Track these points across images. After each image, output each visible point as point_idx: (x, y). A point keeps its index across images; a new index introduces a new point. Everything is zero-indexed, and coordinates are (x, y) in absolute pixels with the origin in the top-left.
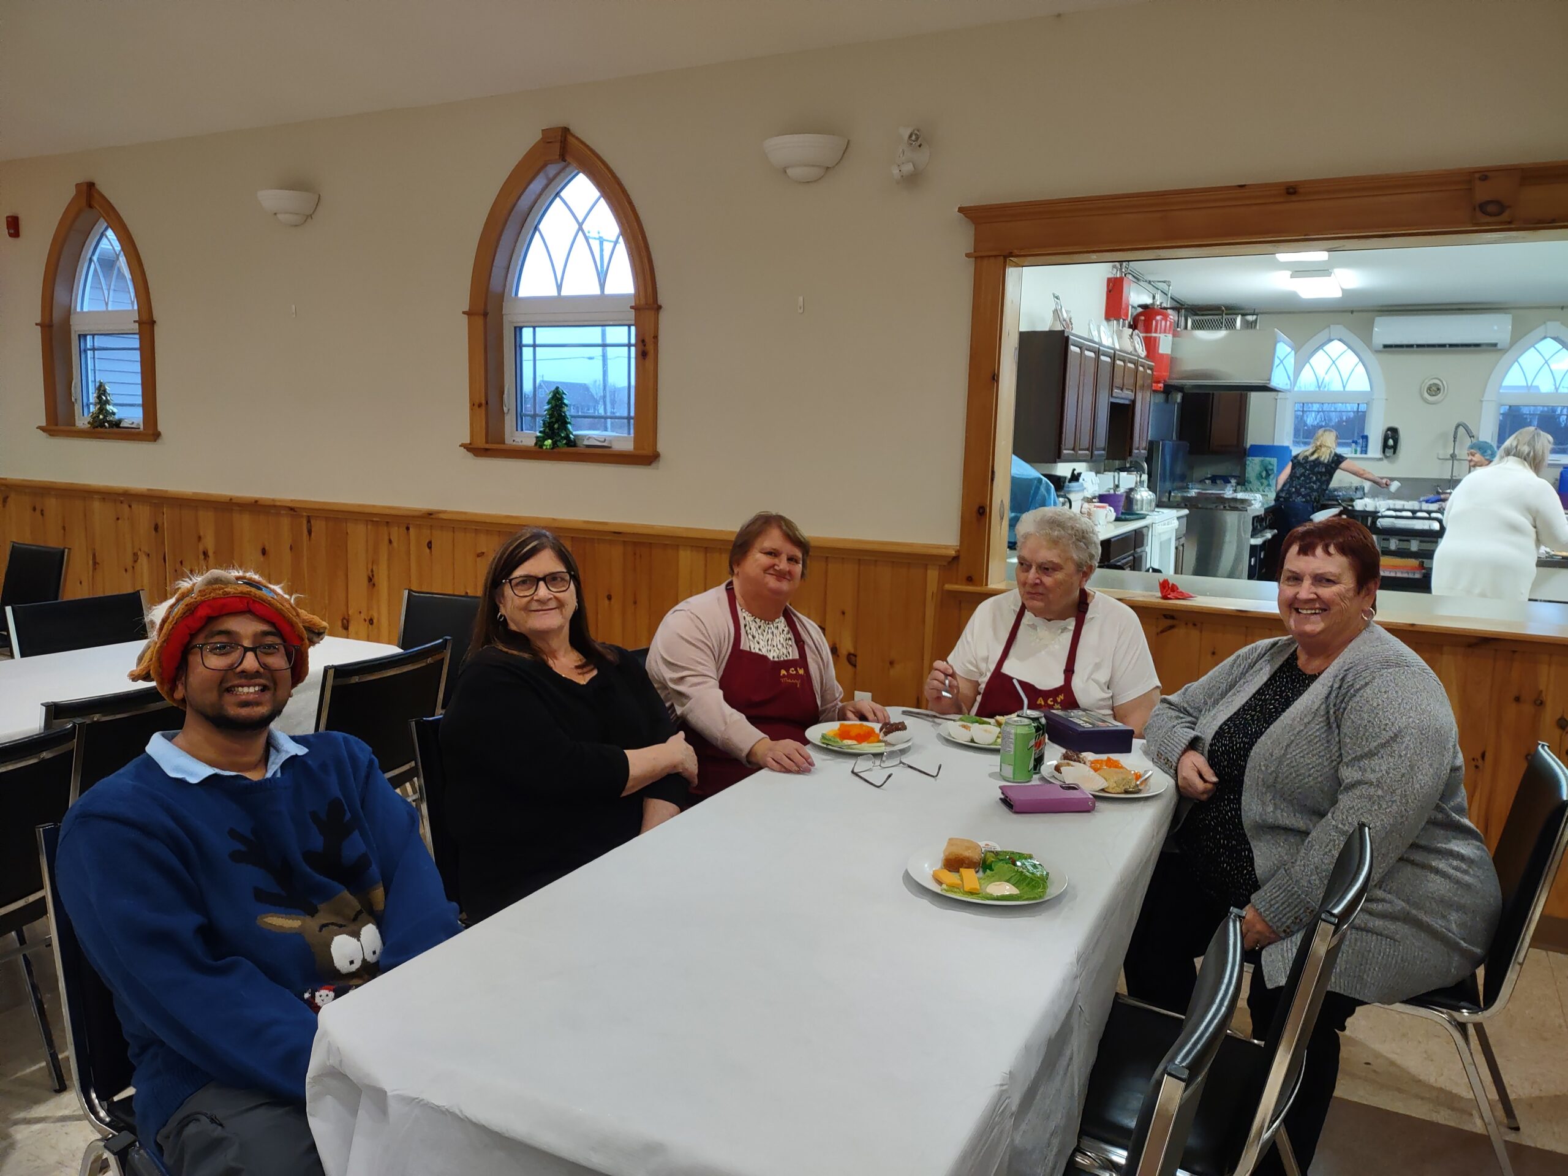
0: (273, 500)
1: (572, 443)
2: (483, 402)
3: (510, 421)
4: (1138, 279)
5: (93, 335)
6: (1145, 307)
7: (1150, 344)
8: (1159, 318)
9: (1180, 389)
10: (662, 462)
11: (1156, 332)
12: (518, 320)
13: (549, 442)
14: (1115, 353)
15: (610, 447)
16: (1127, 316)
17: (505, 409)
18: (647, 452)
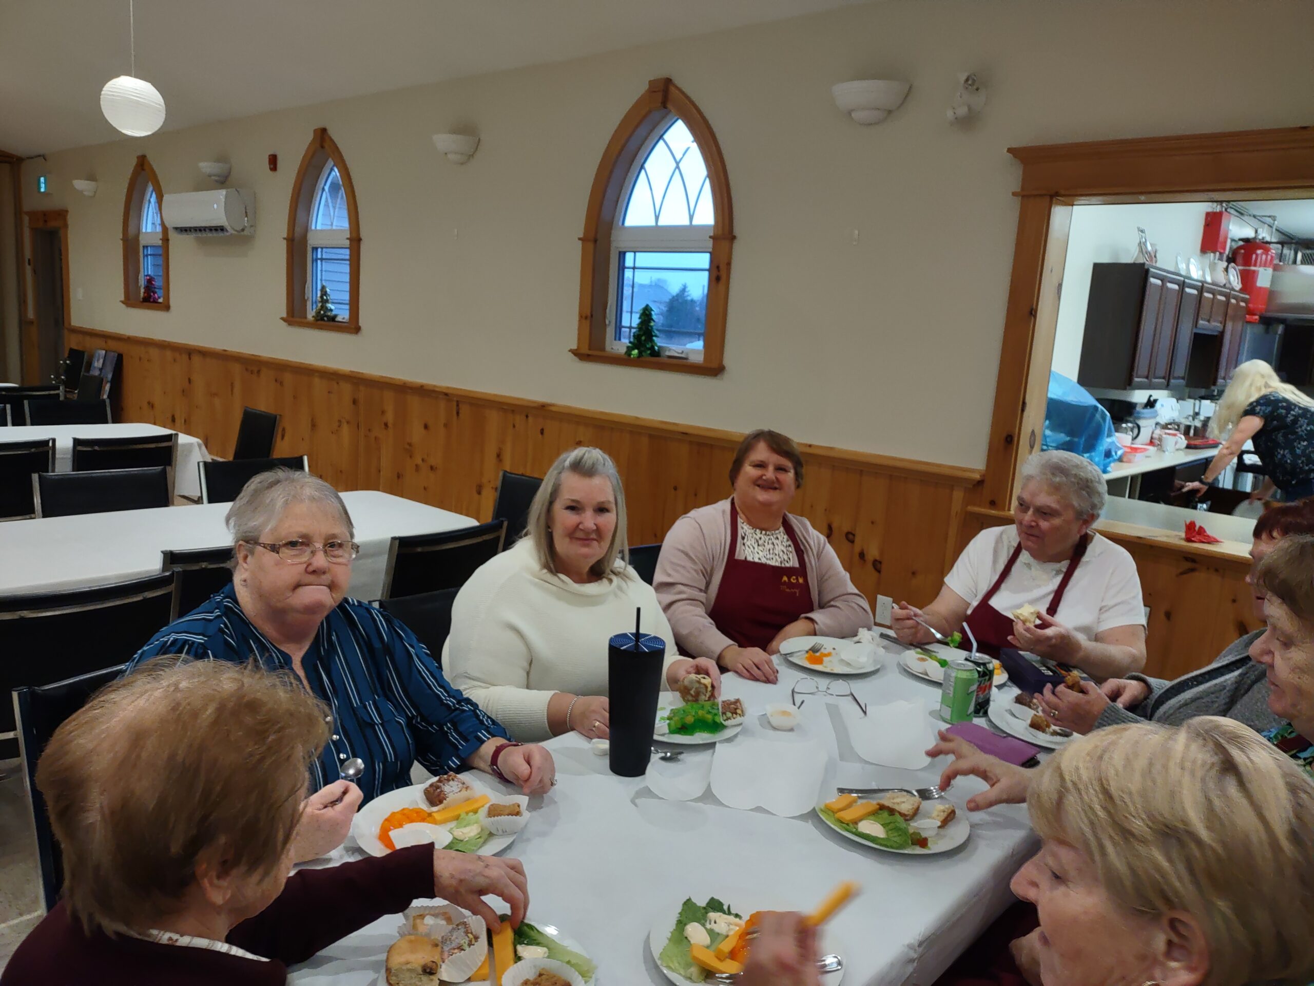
0: (435, 386)
1: (656, 354)
2: (589, 314)
3: (610, 332)
4: (1242, 214)
5: (322, 248)
6: (1247, 241)
7: (1248, 278)
8: (1259, 252)
9: (1282, 321)
10: (726, 375)
11: (1255, 265)
12: (622, 246)
13: (635, 352)
14: (1203, 285)
15: (686, 359)
16: (1224, 249)
17: (607, 322)
18: (714, 365)
